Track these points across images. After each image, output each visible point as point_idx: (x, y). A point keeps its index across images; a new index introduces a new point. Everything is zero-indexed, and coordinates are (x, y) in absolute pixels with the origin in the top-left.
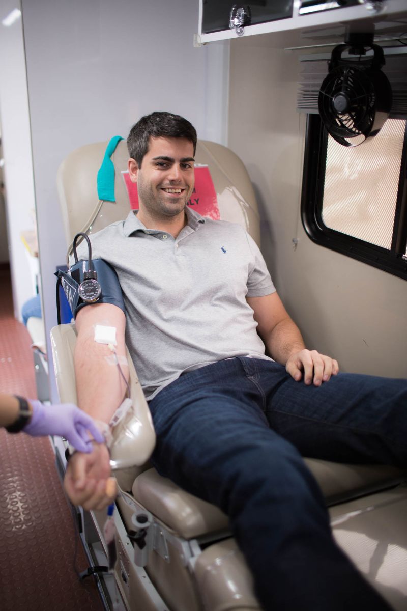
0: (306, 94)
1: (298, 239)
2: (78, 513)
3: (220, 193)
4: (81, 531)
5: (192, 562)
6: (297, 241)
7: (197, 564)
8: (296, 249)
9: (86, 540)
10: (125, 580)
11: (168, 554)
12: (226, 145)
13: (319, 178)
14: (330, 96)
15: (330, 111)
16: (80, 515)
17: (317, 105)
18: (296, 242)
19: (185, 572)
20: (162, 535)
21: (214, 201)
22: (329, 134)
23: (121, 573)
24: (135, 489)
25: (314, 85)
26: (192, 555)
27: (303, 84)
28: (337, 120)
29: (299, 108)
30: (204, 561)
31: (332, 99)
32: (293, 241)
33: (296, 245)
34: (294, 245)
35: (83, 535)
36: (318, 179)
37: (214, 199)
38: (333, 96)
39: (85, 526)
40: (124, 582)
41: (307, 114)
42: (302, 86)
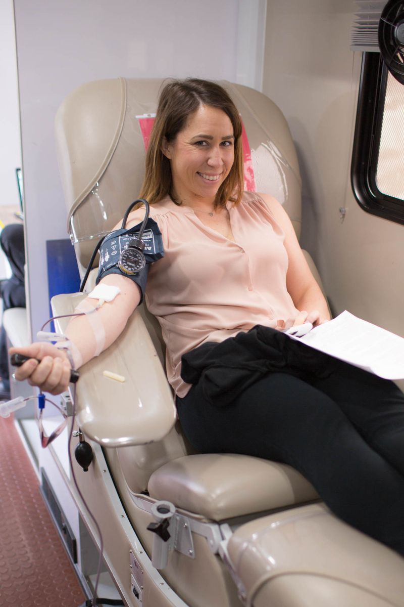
0: (362, 28)
1: (347, 209)
2: (72, 539)
3: (256, 148)
4: (76, 562)
5: (224, 545)
6: (345, 211)
7: (230, 546)
8: (343, 220)
9: (82, 571)
10: (137, 595)
11: (193, 548)
12: (261, 91)
13: (374, 133)
14: (392, 25)
15: (392, 43)
16: (75, 542)
17: (376, 40)
18: (343, 213)
19: (214, 560)
20: (186, 527)
21: (248, 158)
22: (389, 72)
23: (132, 588)
24: (150, 487)
25: (371, 16)
26: (223, 538)
27: (358, 15)
28: (399, 55)
29: (352, 45)
30: (237, 540)
31: (394, 28)
32: (340, 211)
33: (344, 215)
34: (341, 216)
35: (79, 567)
36: (372, 135)
37: (248, 156)
38: (395, 24)
39: (82, 553)
40: (136, 597)
41: (363, 52)
42: (358, 18)
